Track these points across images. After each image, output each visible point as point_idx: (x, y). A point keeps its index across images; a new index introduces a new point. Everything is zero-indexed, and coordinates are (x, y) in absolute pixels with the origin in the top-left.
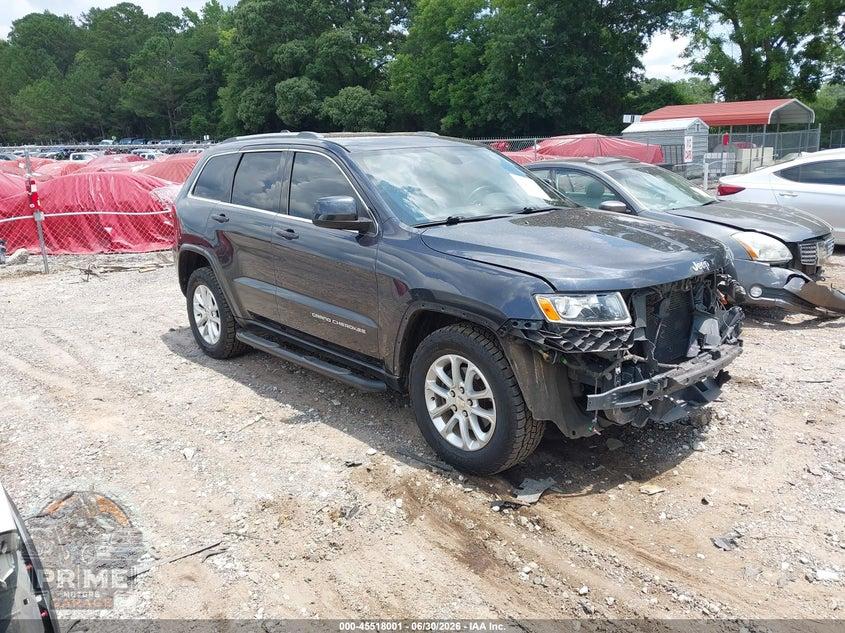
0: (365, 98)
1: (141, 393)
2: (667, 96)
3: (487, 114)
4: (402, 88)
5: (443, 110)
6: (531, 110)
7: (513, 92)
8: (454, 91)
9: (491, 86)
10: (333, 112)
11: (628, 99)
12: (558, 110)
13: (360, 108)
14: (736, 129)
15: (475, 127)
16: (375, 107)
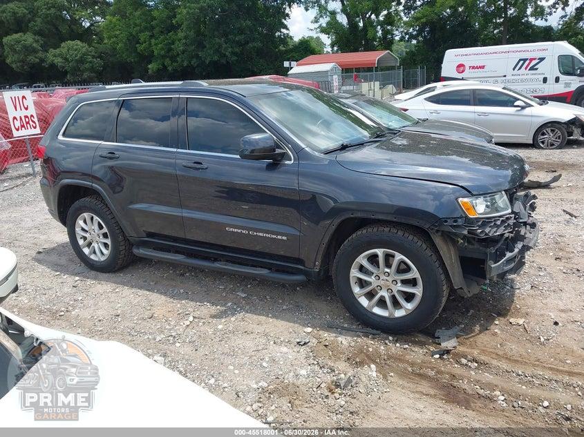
0: (84, 50)
1: (63, 313)
2: (306, 50)
3: (183, 61)
4: (114, 42)
5: (149, 58)
6: (216, 58)
7: (201, 46)
8: (156, 44)
9: (184, 41)
10: (58, 61)
11: (279, 50)
12: (235, 58)
13: (81, 57)
14: (358, 70)
15: (175, 70)
16: (93, 57)
